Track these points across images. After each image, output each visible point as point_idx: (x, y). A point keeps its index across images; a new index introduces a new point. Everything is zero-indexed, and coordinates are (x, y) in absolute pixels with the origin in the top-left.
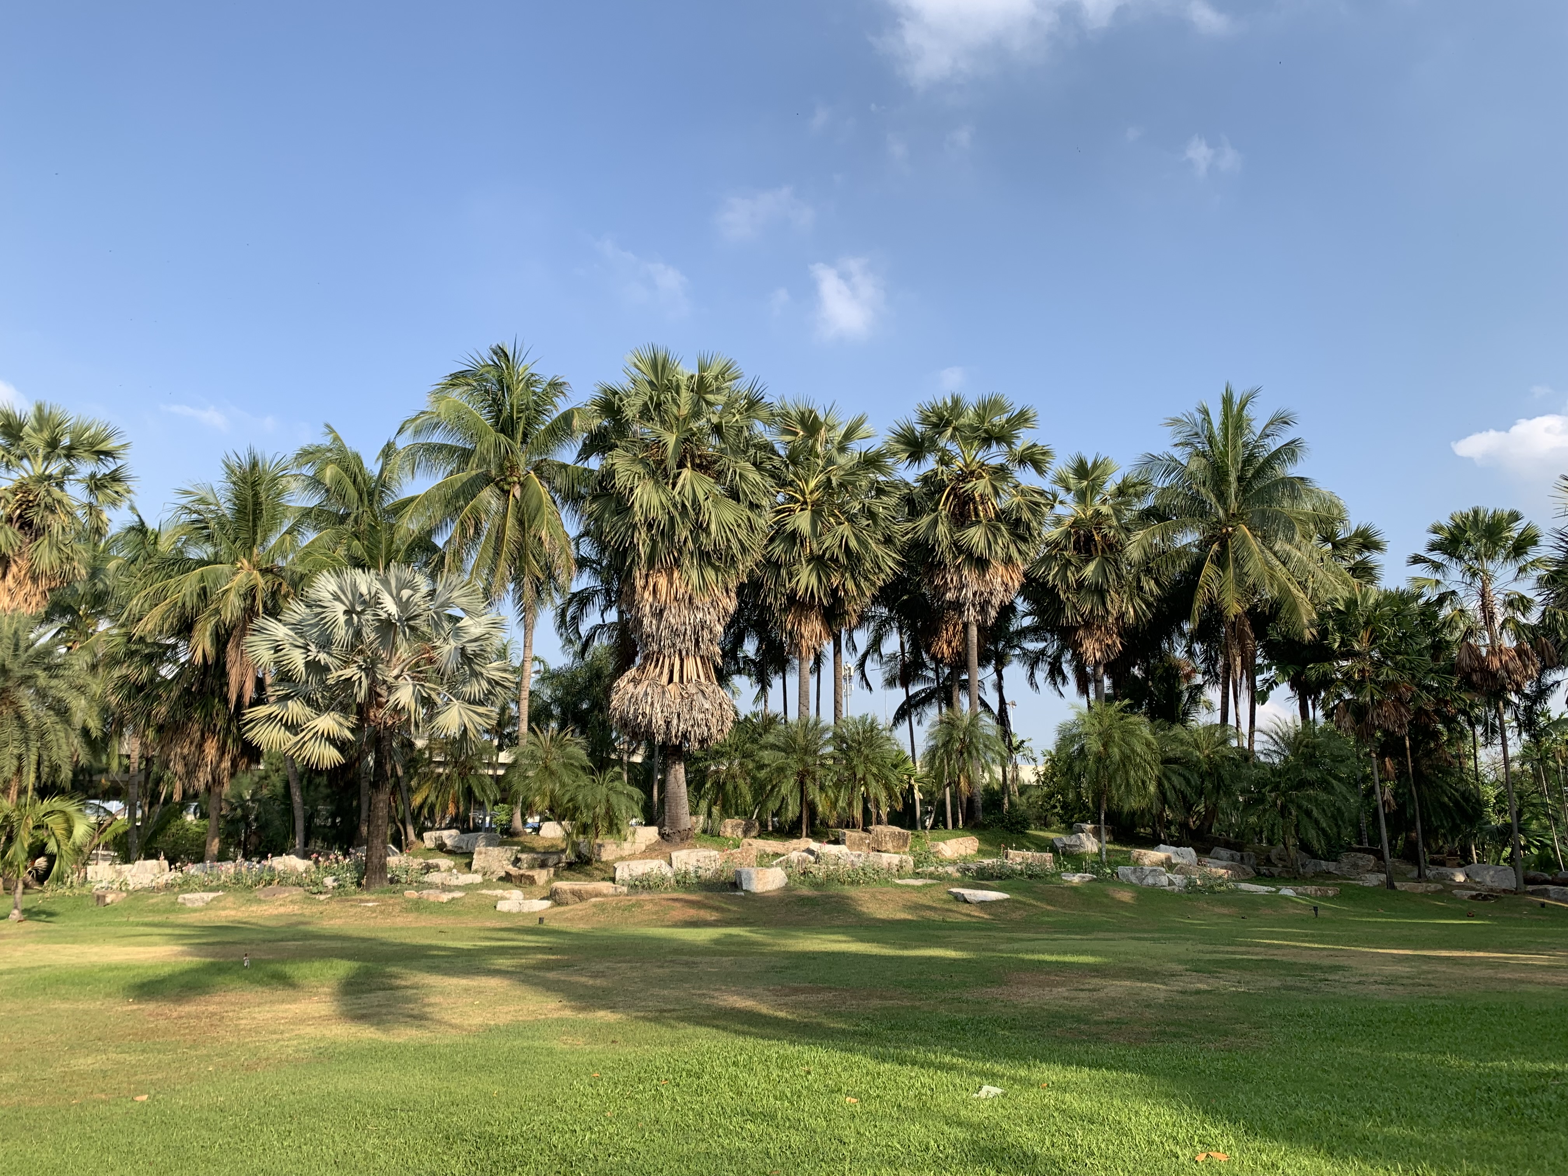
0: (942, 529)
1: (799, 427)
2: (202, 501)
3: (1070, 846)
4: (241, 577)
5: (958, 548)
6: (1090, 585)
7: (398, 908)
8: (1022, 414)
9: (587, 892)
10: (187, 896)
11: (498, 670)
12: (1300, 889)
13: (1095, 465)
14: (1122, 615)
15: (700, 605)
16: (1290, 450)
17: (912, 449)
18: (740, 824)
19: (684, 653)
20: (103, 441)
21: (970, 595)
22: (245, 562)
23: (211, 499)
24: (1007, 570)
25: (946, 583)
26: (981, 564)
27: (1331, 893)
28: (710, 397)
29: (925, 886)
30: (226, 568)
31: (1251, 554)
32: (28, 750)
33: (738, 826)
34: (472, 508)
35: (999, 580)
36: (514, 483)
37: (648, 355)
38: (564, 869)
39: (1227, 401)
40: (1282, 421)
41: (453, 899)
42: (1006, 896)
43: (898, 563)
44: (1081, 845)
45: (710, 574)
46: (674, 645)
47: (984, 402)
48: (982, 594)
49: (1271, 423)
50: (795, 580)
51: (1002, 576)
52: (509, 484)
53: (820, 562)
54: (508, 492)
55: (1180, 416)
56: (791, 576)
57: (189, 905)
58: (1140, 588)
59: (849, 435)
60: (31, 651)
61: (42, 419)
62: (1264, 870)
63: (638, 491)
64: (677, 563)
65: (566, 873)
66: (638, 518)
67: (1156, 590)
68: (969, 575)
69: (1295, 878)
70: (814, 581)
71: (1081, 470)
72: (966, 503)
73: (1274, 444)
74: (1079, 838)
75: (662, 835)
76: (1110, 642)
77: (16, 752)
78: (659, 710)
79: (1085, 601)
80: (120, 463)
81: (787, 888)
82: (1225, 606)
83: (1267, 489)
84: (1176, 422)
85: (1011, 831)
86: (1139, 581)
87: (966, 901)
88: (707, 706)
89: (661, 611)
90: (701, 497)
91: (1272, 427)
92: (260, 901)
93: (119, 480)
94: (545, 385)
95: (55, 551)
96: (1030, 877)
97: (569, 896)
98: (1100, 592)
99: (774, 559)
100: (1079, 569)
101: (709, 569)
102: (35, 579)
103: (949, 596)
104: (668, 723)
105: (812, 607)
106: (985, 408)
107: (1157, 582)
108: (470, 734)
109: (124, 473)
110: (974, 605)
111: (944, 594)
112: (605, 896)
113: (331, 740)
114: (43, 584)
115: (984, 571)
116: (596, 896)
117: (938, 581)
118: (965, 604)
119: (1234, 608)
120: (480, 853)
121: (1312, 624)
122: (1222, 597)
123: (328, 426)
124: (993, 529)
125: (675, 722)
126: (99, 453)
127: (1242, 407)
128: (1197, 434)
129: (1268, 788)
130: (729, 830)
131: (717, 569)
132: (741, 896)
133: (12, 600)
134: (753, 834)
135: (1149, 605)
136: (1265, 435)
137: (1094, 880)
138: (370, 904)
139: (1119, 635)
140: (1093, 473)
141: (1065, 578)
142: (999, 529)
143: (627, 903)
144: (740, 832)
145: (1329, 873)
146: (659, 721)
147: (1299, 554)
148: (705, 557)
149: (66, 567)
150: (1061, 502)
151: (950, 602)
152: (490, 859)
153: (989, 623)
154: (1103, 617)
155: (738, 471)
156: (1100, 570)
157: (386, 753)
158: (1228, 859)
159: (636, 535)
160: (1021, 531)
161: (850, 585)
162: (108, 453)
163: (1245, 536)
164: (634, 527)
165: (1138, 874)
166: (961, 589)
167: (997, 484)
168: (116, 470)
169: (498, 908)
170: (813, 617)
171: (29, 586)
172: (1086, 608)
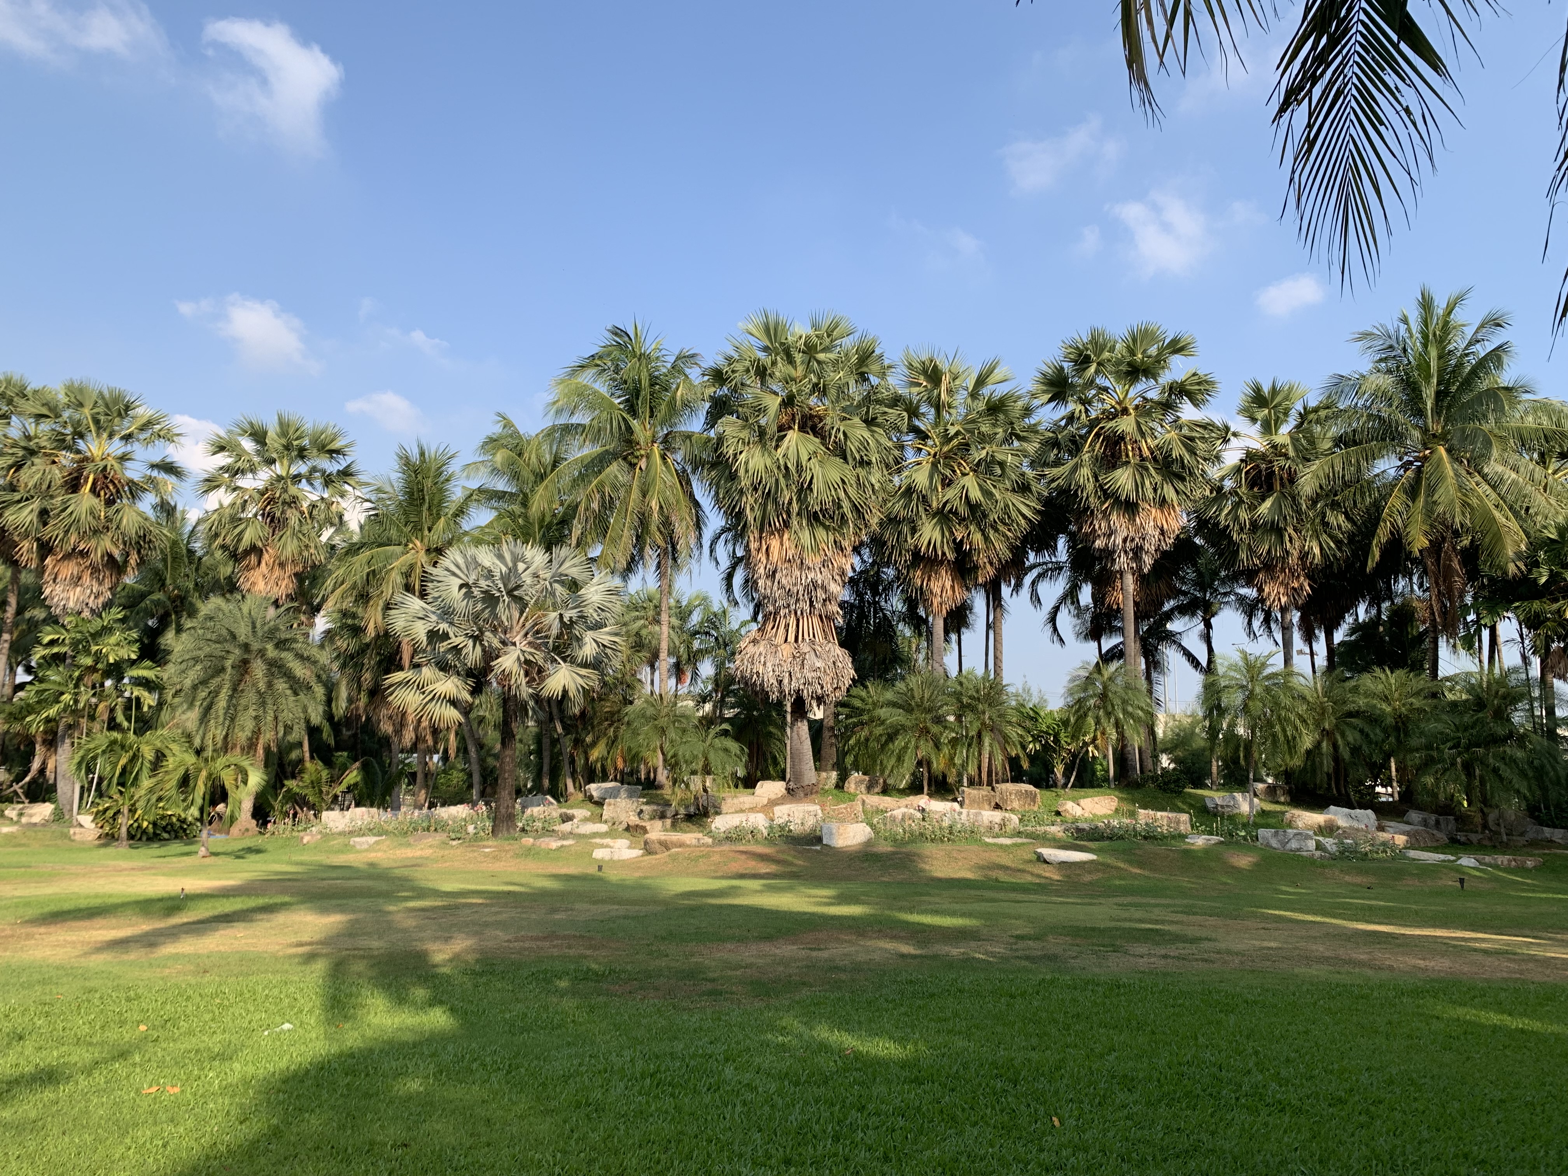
0: (1085, 471)
1: (922, 377)
2: (379, 490)
3: (1222, 807)
4: (409, 558)
5: (1106, 494)
6: (1265, 524)
7: (511, 853)
8: (1175, 342)
9: (672, 843)
10: (357, 839)
11: (610, 634)
12: (1487, 859)
13: (1274, 391)
14: (1304, 556)
15: (811, 565)
16: (1496, 356)
17: (1056, 390)
18: (864, 780)
19: (799, 613)
20: (332, 441)
21: (1119, 541)
22: (418, 543)
23: (388, 488)
24: (1162, 512)
25: (1094, 530)
26: (1130, 508)
27: (1530, 864)
28: (821, 356)
29: (1015, 845)
30: (398, 549)
31: (1442, 478)
32: (265, 712)
33: (861, 782)
34: (599, 482)
35: (1152, 523)
36: (642, 456)
37: (760, 320)
38: (683, 820)
39: (1426, 304)
40: (1495, 322)
41: (562, 846)
42: (1094, 857)
43: (1038, 512)
44: (1236, 806)
45: (821, 533)
46: (789, 605)
47: (1133, 332)
48: (1133, 540)
49: (1482, 326)
50: (917, 536)
51: (1155, 519)
52: (637, 457)
53: (944, 516)
54: (635, 464)
55: (1370, 329)
56: (914, 530)
57: (358, 847)
58: (1326, 524)
59: (981, 382)
60: (266, 628)
61: (284, 427)
62: (1460, 836)
63: (742, 457)
64: (787, 525)
65: (684, 825)
66: (745, 483)
67: (1346, 525)
68: (1118, 520)
69: (1494, 847)
70: (937, 535)
71: (1259, 399)
72: (1117, 443)
73: (1482, 350)
74: (1234, 798)
75: (788, 790)
76: (1296, 585)
77: (254, 714)
78: (770, 669)
79: (1262, 541)
80: (349, 460)
81: (868, 843)
82: (1410, 539)
83: (1470, 404)
84: (1365, 336)
85: (1165, 790)
86: (1324, 515)
87: (1045, 862)
88: (818, 664)
89: (774, 572)
90: (804, 457)
91: (1484, 330)
92: (409, 845)
93: (351, 475)
94: (672, 359)
95: (295, 541)
96: (1145, 838)
97: (657, 846)
98: (1277, 530)
99: (892, 516)
100: (1252, 508)
101: (821, 529)
102: (282, 565)
103: (1098, 543)
104: (780, 682)
105: (942, 563)
106: (1134, 340)
107: (1348, 517)
108: (571, 694)
109: (355, 468)
110: (1126, 552)
111: (1094, 542)
112: (689, 846)
113: (454, 703)
114: (290, 569)
115: (1134, 515)
116: (680, 846)
117: (1086, 529)
118: (1114, 552)
119: (1419, 541)
120: (610, 804)
121: (1519, 555)
122: (1408, 530)
123: (499, 415)
124: (1142, 468)
125: (786, 681)
126: (331, 452)
127: (1449, 311)
128: (1391, 347)
129: (1449, 744)
130: (853, 786)
131: (827, 528)
132: (816, 851)
133: (266, 583)
134: (876, 790)
135: (1338, 542)
136: (1474, 341)
137: (1222, 842)
138: (487, 850)
139: (1307, 576)
140: (1273, 400)
141: (1236, 518)
142: (1147, 469)
143: (698, 854)
144: (863, 788)
145: (1551, 841)
146: (770, 680)
147: (1514, 475)
148: (814, 519)
149: (306, 554)
150: (1235, 435)
151: (1099, 549)
152: (619, 810)
153: (1146, 571)
154: (1283, 558)
155: (842, 429)
156: (1276, 506)
157: (511, 713)
158: (1420, 824)
159: (744, 499)
160: (1175, 468)
161: (977, 537)
162: (338, 452)
163: (1441, 459)
164: (741, 492)
165: (1281, 837)
166: (1110, 536)
167: (1141, 420)
168: (349, 466)
169: (594, 855)
170: (943, 573)
171: (277, 572)
172: (1264, 549)
